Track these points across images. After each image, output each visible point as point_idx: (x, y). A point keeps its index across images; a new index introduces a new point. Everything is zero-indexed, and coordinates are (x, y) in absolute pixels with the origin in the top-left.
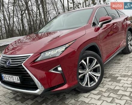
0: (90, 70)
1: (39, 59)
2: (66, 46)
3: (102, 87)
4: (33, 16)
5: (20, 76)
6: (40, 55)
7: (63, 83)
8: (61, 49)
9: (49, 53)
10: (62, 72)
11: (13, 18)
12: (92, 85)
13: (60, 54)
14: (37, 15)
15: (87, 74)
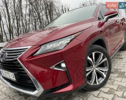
0: (96, 65)
1: (38, 53)
2: (71, 37)
3: (112, 83)
4: (43, 24)
5: (16, 73)
6: (39, 48)
7: (67, 83)
8: (65, 41)
9: (51, 45)
10: (66, 69)
11: (29, 25)
12: (101, 82)
13: (63, 47)
14: (46, 23)
15: (94, 71)
